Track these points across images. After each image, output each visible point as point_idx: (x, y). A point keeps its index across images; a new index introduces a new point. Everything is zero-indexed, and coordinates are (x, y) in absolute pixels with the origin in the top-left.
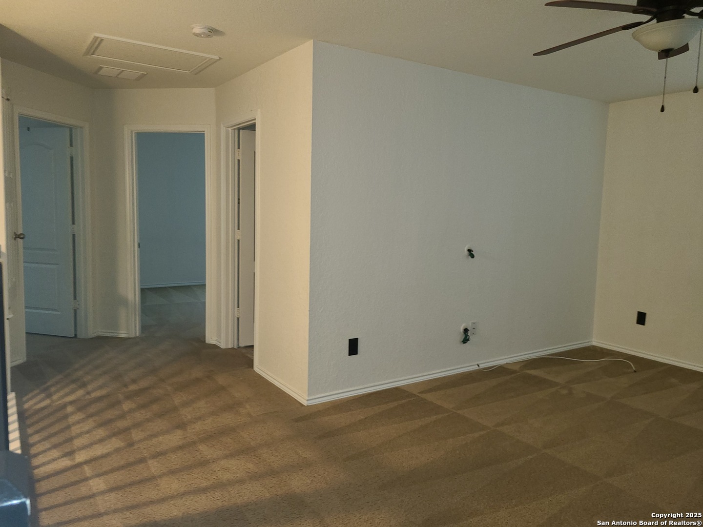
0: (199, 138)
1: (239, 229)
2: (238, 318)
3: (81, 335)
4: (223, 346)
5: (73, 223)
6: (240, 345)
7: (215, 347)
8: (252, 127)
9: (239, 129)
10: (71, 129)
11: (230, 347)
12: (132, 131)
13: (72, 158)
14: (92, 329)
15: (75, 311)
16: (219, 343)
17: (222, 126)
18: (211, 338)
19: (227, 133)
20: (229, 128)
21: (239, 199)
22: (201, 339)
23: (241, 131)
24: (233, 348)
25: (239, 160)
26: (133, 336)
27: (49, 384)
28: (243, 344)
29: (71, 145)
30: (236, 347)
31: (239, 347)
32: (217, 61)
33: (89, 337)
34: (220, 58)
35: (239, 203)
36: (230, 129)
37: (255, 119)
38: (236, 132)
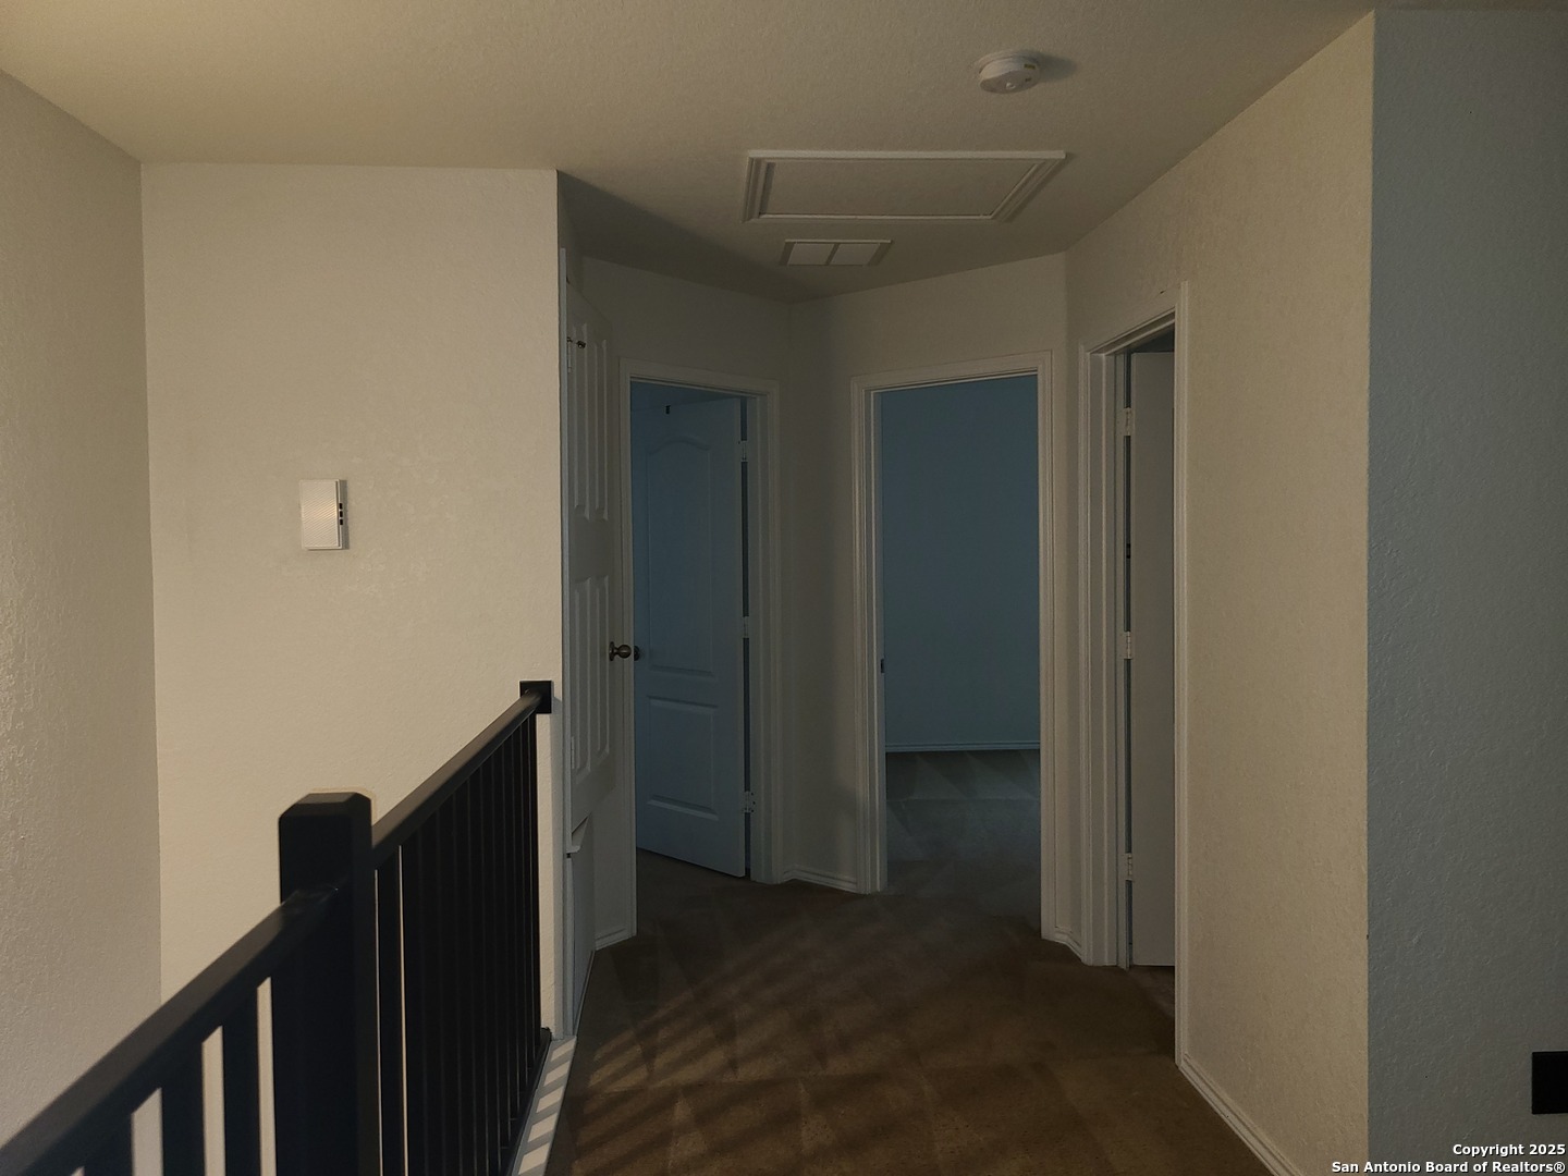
0: (1023, 388)
1: (1128, 629)
2: (1129, 884)
3: (760, 875)
4: (1087, 956)
5: (746, 613)
6: (1136, 962)
7: (1065, 954)
8: (1163, 342)
9: (1129, 352)
10: (744, 400)
11: (1107, 962)
12: (868, 392)
13: (744, 465)
14: (781, 864)
15: (747, 816)
16: (1076, 946)
17: (1082, 348)
18: (1056, 926)
19: (1096, 365)
20: (1099, 351)
21: (1129, 546)
22: (1029, 924)
23: (1134, 357)
24: (1115, 969)
25: (1128, 438)
26: (868, 890)
27: (661, 1013)
28: (1143, 958)
29: (744, 438)
30: (1123, 965)
31: (1132, 967)
32: (1062, 164)
33: (775, 883)
34: (1069, 156)
35: (1129, 557)
36: (1103, 355)
37: (1172, 315)
38: (1121, 360)
